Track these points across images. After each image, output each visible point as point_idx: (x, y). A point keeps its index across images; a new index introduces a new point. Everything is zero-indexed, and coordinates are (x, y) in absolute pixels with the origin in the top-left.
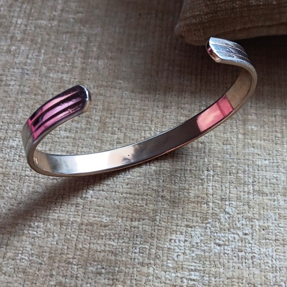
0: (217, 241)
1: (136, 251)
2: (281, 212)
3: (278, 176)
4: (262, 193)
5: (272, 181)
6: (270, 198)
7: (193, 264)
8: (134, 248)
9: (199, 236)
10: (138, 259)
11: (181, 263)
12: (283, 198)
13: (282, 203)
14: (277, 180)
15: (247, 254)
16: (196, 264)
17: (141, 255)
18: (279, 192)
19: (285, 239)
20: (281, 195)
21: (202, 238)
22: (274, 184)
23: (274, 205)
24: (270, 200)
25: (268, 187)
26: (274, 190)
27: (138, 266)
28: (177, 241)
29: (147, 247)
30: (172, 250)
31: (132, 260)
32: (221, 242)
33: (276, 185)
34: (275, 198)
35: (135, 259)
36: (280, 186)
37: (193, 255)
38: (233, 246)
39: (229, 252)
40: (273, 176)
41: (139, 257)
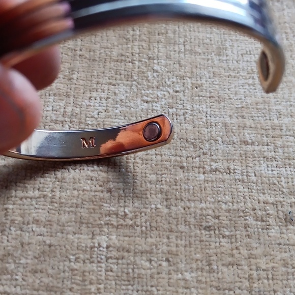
0: (145, 98)
1: (48, 109)
2: (216, 70)
3: (212, 36)
4: (195, 53)
5: (205, 41)
6: (203, 57)
7: (117, 120)
8: (46, 106)
9: (124, 93)
10: (51, 117)
11: (102, 120)
12: (218, 57)
13: (216, 62)
14: (211, 40)
15: (179, 110)
16: (120, 121)
17: (55, 112)
18: (214, 52)
19: (220, 96)
20: (215, 55)
21: (128, 95)
22: (207, 44)
23: (208, 64)
24: (204, 59)
25: (201, 47)
26: (207, 49)
27: (51, 124)
28: (98, 98)
29: (62, 105)
30: (92, 107)
31: (44, 118)
32: (149, 99)
33: (210, 45)
34: (209, 57)
35: (47, 117)
36: (214, 46)
37: (117, 111)
38: (163, 103)
39: (159, 108)
40: (206, 37)
41: (52, 115)
